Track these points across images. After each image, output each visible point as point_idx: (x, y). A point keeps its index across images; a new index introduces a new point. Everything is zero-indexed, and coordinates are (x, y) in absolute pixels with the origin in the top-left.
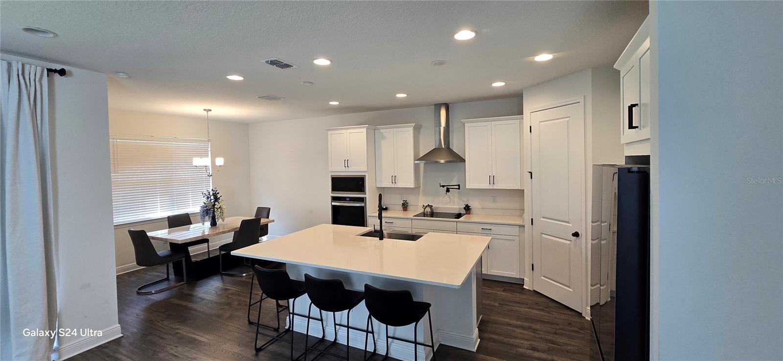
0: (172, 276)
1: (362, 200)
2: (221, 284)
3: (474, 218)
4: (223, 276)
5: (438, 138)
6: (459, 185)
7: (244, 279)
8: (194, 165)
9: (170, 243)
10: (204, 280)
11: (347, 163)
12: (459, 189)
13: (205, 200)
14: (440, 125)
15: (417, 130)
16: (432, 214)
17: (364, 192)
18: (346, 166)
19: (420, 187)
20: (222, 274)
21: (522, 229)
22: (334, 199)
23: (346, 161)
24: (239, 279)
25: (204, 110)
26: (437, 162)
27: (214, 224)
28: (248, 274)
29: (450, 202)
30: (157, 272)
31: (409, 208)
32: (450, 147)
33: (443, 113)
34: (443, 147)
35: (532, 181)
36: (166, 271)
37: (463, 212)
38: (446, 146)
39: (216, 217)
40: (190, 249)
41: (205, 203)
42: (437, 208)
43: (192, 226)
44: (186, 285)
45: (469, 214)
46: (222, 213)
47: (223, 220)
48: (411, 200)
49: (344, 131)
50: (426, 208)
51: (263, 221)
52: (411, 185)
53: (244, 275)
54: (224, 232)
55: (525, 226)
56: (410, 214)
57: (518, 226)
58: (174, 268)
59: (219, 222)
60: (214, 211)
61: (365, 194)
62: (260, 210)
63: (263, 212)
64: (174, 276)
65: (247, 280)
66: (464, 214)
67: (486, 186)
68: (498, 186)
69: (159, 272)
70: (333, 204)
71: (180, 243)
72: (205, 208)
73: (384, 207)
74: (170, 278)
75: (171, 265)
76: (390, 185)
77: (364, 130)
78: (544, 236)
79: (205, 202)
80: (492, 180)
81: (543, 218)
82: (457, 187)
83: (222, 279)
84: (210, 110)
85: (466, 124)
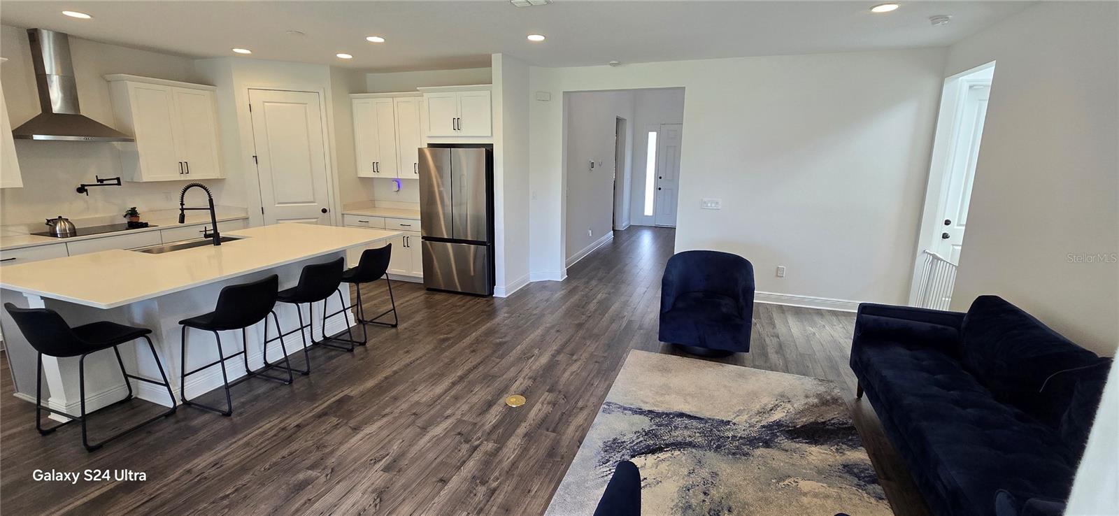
6: (118, 179)
12: (119, 184)
16: (74, 232)
21: (246, 222)
32: (83, 114)
35: (257, 166)
57: (242, 220)
67: (176, 176)
68: (194, 176)
80: (184, 167)
81: (279, 203)
82: (116, 182)
85: (128, 82)
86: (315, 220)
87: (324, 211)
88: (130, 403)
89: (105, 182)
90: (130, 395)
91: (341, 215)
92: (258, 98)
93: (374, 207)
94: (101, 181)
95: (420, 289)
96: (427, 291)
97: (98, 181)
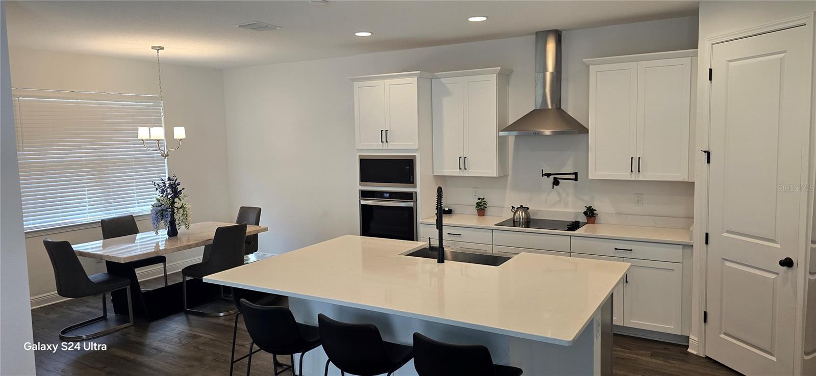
0: (111, 314)
1: (410, 196)
2: (187, 327)
3: (600, 230)
4: (189, 316)
5: (540, 92)
6: (576, 174)
7: (221, 321)
8: (139, 138)
9: (106, 261)
10: (161, 321)
11: (384, 135)
12: (576, 179)
13: (158, 194)
14: (545, 69)
15: (505, 78)
16: (528, 222)
17: (413, 183)
18: (384, 140)
19: (508, 175)
20: (187, 313)
21: (688, 251)
22: (364, 194)
23: (384, 133)
24: (214, 320)
25: (153, 48)
26: (538, 134)
27: (173, 233)
28: (227, 313)
29: (560, 201)
30: (87, 306)
31: (489, 211)
32: (562, 108)
33: (551, 47)
34: (550, 107)
35: (709, 168)
36: (101, 305)
37: (583, 219)
38: (554, 106)
39: (177, 222)
40: (138, 271)
41: (158, 200)
42: (536, 212)
43: (138, 236)
44: (133, 327)
45: (594, 223)
46: (185, 215)
47: (187, 227)
48: (492, 198)
49: (381, 82)
50: (516, 211)
51: (250, 229)
52: (493, 172)
53: (222, 314)
54: (189, 247)
55: (694, 246)
56: (490, 221)
57: (682, 246)
58: (113, 301)
59: (181, 229)
60: (173, 213)
61: (415, 187)
62: (244, 211)
63: (250, 214)
64: (115, 314)
65: (226, 323)
66: (585, 224)
67: (625, 175)
68: (647, 175)
69: (92, 308)
70: (363, 202)
71: (123, 262)
72: (160, 208)
73: (447, 209)
74: (108, 317)
75: (109, 297)
76: (456, 172)
77: (414, 80)
78: (728, 264)
79: (159, 198)
80: (636, 164)
81: (728, 232)
82: (573, 176)
83: (188, 319)
84: (163, 48)
85: (591, 67)
87: (788, 263)
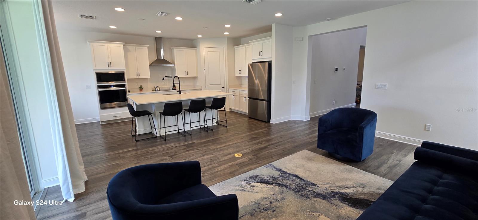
1: (123, 86)
6: (171, 76)
15: (149, 49)
17: (124, 81)
18: (109, 66)
22: (100, 87)
23: (109, 63)
29: (165, 84)
35: (205, 73)
49: (104, 44)
50: (156, 88)
52: (149, 77)
55: (203, 89)
61: (125, 82)
67: (185, 76)
68: (189, 75)
70: (100, 90)
76: (135, 77)
77: (122, 45)
80: (187, 73)
82: (170, 77)
85: (174, 49)
86: (220, 91)
87: (223, 87)
88: (151, 133)
89: (167, 77)
90: (152, 132)
91: (228, 90)
92: (206, 50)
93: (241, 87)
94: (166, 77)
95: (247, 117)
96: (248, 118)
97: (166, 76)
